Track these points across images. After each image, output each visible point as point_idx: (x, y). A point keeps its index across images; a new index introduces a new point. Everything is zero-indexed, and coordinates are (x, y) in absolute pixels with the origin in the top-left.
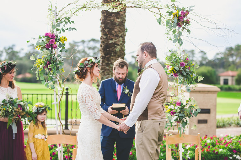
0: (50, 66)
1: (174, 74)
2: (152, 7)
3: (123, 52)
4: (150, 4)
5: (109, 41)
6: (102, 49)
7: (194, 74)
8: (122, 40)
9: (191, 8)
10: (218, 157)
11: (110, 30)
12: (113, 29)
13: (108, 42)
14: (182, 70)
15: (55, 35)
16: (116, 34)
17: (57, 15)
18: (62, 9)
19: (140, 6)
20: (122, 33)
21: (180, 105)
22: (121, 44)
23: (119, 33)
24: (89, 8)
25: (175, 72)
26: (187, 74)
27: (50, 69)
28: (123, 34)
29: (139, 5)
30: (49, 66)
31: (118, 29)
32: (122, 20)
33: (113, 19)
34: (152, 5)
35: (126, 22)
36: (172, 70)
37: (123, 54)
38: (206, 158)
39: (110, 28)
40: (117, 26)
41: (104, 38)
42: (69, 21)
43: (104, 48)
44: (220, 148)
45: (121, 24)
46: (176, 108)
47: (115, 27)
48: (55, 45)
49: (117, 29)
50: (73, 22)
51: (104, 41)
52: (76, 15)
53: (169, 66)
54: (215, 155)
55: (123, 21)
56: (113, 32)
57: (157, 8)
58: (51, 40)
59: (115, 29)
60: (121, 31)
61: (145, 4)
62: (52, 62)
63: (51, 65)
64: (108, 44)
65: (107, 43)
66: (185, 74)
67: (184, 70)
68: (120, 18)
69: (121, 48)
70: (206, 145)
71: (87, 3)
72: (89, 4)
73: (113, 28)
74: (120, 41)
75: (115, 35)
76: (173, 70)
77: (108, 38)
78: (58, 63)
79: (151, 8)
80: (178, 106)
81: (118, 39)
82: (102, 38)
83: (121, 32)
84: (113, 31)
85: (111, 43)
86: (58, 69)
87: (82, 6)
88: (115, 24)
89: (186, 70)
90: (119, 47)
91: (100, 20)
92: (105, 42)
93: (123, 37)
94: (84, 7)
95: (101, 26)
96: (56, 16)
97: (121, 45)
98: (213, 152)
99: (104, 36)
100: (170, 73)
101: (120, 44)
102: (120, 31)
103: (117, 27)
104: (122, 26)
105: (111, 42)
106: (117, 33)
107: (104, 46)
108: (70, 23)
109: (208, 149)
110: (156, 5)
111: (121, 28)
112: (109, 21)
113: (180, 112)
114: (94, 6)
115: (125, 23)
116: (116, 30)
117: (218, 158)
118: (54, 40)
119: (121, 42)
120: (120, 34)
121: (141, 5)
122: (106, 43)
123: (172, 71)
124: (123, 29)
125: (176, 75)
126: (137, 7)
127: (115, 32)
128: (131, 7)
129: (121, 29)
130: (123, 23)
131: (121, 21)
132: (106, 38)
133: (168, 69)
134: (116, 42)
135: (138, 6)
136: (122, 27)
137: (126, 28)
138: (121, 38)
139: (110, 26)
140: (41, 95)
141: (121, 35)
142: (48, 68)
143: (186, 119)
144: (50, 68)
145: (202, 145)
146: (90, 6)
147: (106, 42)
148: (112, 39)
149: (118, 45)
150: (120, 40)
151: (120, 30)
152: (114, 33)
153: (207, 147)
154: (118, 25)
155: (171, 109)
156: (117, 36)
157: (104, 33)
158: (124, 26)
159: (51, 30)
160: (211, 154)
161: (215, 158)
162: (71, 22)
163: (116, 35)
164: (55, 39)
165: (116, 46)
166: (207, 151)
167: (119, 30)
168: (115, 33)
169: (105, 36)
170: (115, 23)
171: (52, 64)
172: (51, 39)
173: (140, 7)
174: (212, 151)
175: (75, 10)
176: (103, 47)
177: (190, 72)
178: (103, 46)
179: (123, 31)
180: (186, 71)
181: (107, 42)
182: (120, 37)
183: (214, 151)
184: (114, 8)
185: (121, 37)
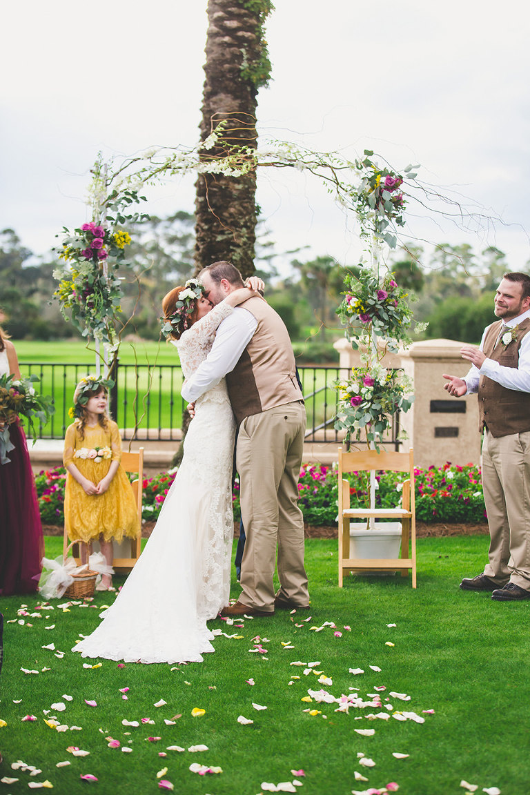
0: (91, 298)
1: (361, 316)
2: (319, 165)
3: (250, 263)
4: (313, 158)
5: (216, 238)
6: (200, 255)
7: (404, 317)
8: (248, 233)
9: (410, 172)
10: (469, 510)
11: (219, 209)
12: (227, 208)
13: (213, 239)
14: (379, 309)
15: (102, 230)
16: (232, 220)
17: (109, 182)
18: (119, 169)
19: (292, 163)
20: (247, 218)
21: (371, 386)
22: (245, 243)
23: (240, 217)
24: (180, 168)
25: (364, 312)
26: (391, 317)
27: (91, 305)
28: (250, 220)
29: (290, 161)
30: (88, 297)
31: (237, 206)
32: (246, 186)
33: (225, 185)
34: (318, 161)
35: (257, 191)
36: (356, 306)
37: (249, 266)
38: (440, 512)
39: (218, 204)
40: (235, 200)
41: (203, 230)
42: (135, 197)
43: (203, 251)
44: (477, 491)
45: (244, 196)
46: (364, 390)
47: (230, 202)
48: (102, 252)
49: (234, 207)
50: (144, 198)
51: (204, 235)
52: (150, 184)
53: (351, 299)
54: (462, 507)
55: (249, 188)
56: (226, 214)
57: (330, 167)
58: (95, 240)
59: (231, 207)
60: (245, 213)
61: (301, 159)
62: (96, 288)
63: (92, 295)
64: (214, 244)
65: (211, 242)
66: (385, 317)
67: (384, 309)
68: (242, 182)
69: (246, 254)
70: (444, 484)
71: (175, 157)
72: (179, 160)
73: (225, 205)
74: (242, 237)
75: (229, 221)
76: (359, 307)
77: (214, 229)
78: (109, 291)
79: (316, 168)
80: (367, 387)
81: (237, 231)
82: (200, 229)
83: (245, 216)
84: (225, 211)
85: (222, 241)
86: (108, 304)
87: (163, 165)
88: (230, 196)
89: (389, 307)
90: (239, 250)
91: (195, 185)
92: (206, 239)
93: (251, 226)
94: (168, 168)
95: (197, 200)
96: (107, 185)
97: (244, 247)
98: (458, 499)
99: (203, 224)
100: (353, 314)
101: (241, 244)
102: (241, 214)
103: (236, 203)
104: (246, 200)
105: (219, 238)
106: (234, 218)
107: (204, 248)
108: (138, 202)
109: (446, 491)
110: (326, 160)
111: (245, 205)
112: (215, 189)
113: (371, 401)
114: (191, 165)
115: (254, 192)
116: (232, 210)
117: (470, 513)
118: (102, 241)
119: (245, 239)
120: (241, 219)
121: (295, 161)
122: (209, 240)
123: (357, 308)
124: (250, 207)
125: (365, 317)
126: (286, 165)
127: (231, 214)
128: (273, 164)
129: (244, 207)
130: (249, 193)
131: (244, 187)
132: (209, 229)
133: (348, 304)
134: (233, 238)
135: (288, 163)
136: (247, 202)
137: (256, 205)
138: (244, 230)
139: (218, 200)
140: (74, 368)
141: (246, 222)
142: (87, 302)
143: (384, 416)
144: (90, 301)
145: (434, 483)
146: (181, 164)
147: (208, 238)
148: (222, 233)
149: (238, 246)
150: (242, 234)
151: (241, 208)
152: (227, 217)
153: (445, 488)
154: (238, 198)
155: (352, 394)
156: (235, 224)
157: (204, 217)
158: (252, 200)
159: (94, 218)
160: (452, 503)
161: (462, 512)
162: (139, 199)
163: (232, 222)
164: (103, 238)
165: (231, 247)
166: (444, 496)
167: (239, 210)
168: (229, 218)
169: (206, 224)
170: (231, 193)
171: (94, 293)
172: (95, 237)
173: (292, 166)
174: (456, 497)
175: (147, 174)
176: (201, 251)
177: (397, 313)
178: (201, 247)
179: (248, 213)
180: (388, 311)
181: (211, 238)
182: (241, 227)
183: (461, 496)
184: (235, 168)
185: (245, 226)
